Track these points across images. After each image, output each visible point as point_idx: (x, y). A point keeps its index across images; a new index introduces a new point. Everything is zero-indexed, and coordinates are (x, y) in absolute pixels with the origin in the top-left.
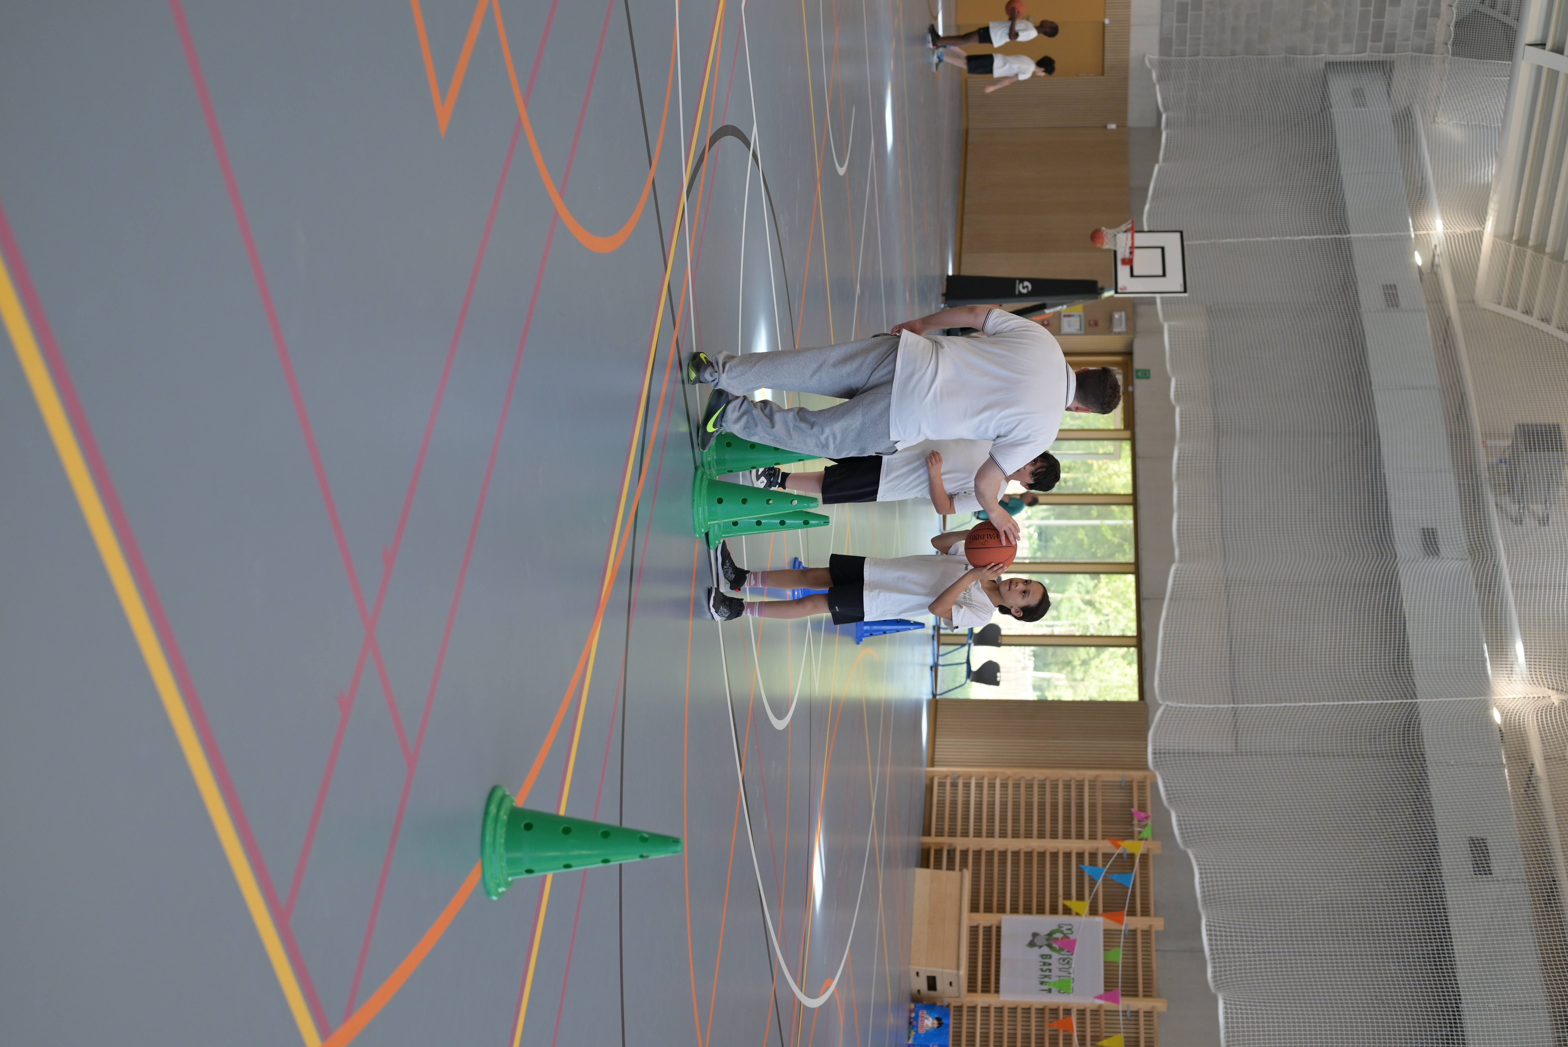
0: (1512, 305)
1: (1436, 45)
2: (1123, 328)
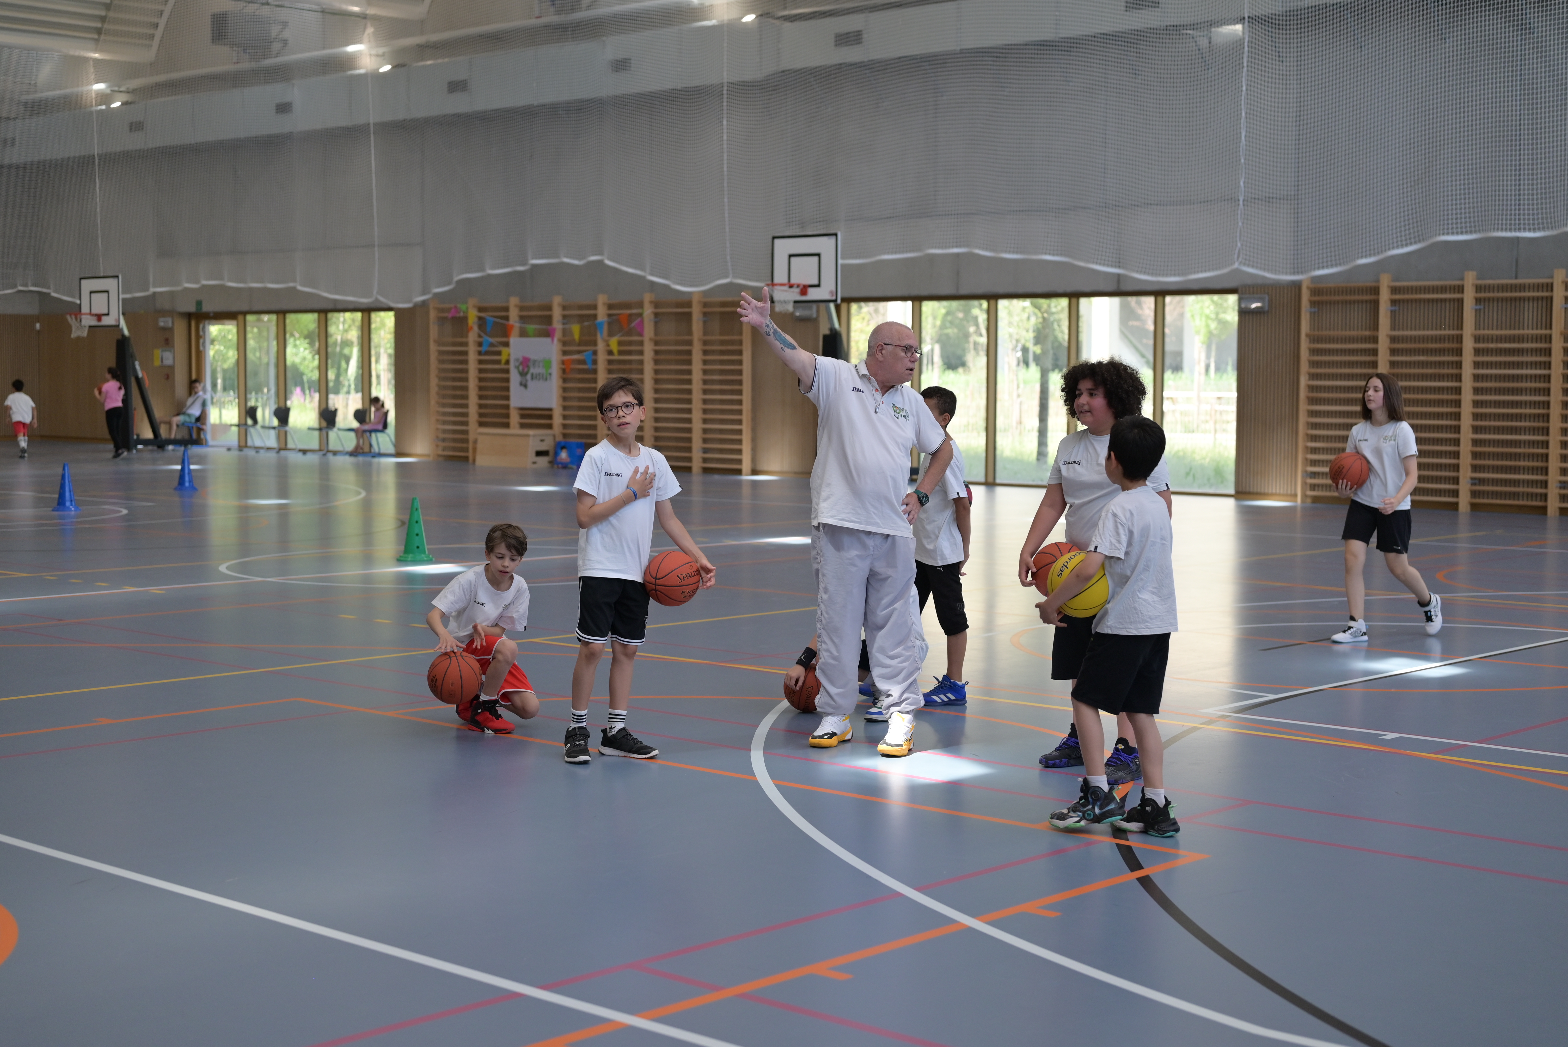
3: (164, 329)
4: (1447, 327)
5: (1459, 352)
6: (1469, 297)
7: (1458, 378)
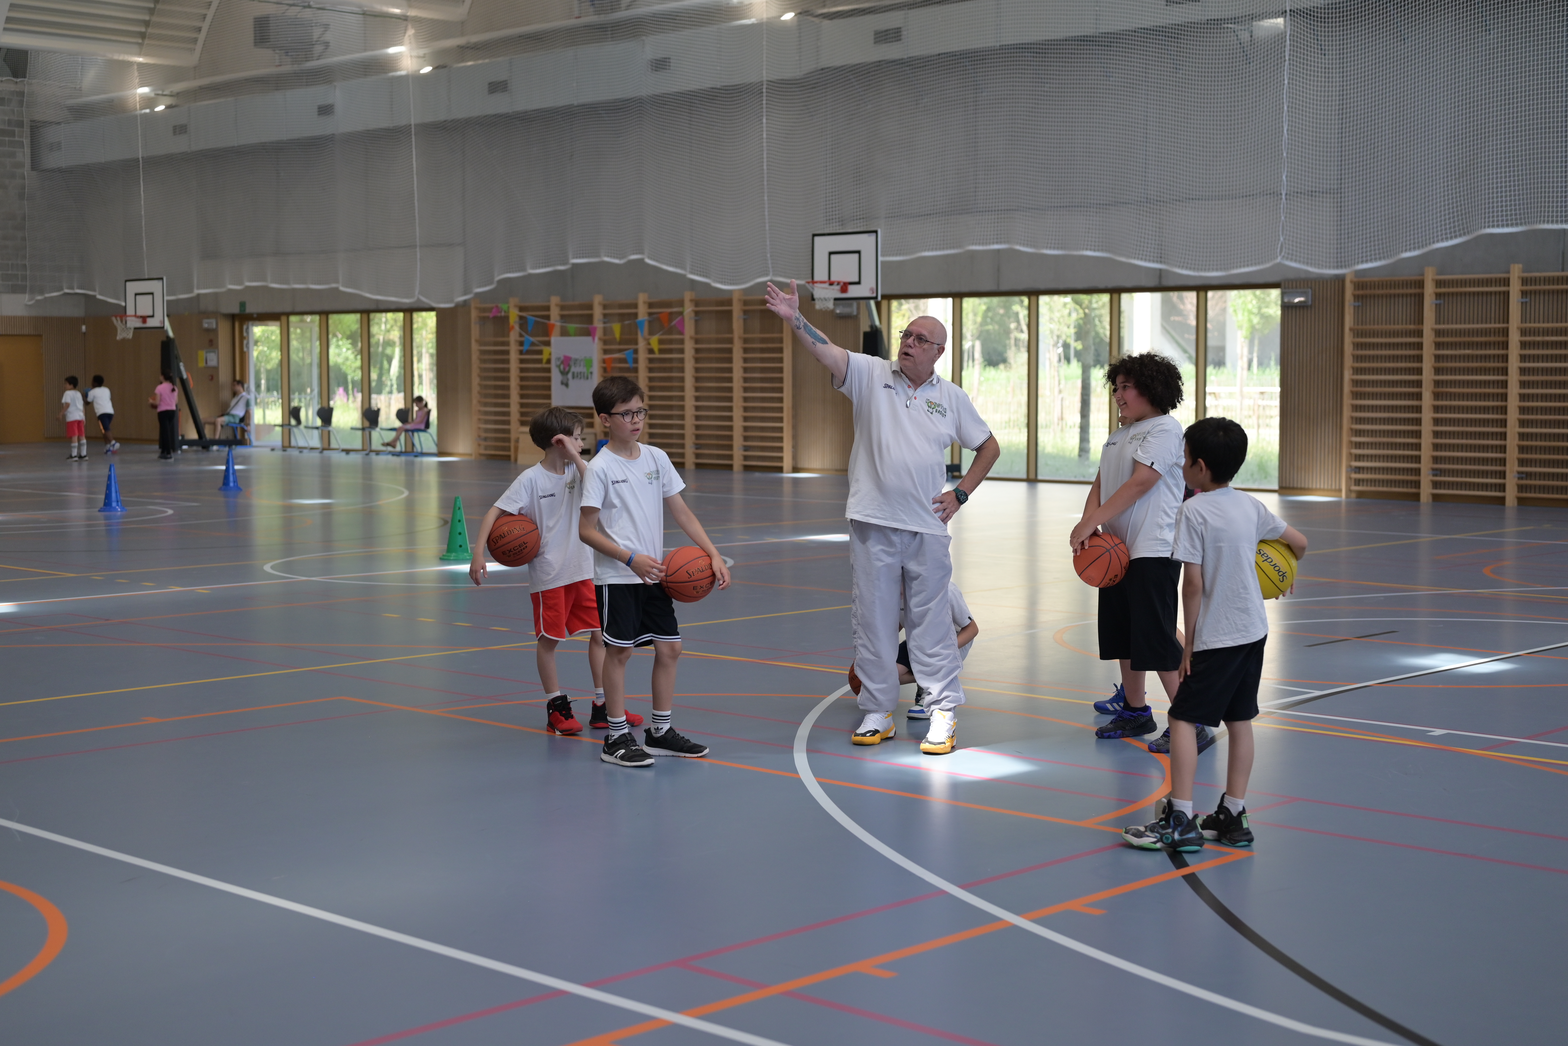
0: (195, 40)
1: (18, 90)
2: (213, 321)
3: (208, 330)
4: (1493, 320)
5: (1505, 345)
6: (1515, 289)
7: (1505, 371)
